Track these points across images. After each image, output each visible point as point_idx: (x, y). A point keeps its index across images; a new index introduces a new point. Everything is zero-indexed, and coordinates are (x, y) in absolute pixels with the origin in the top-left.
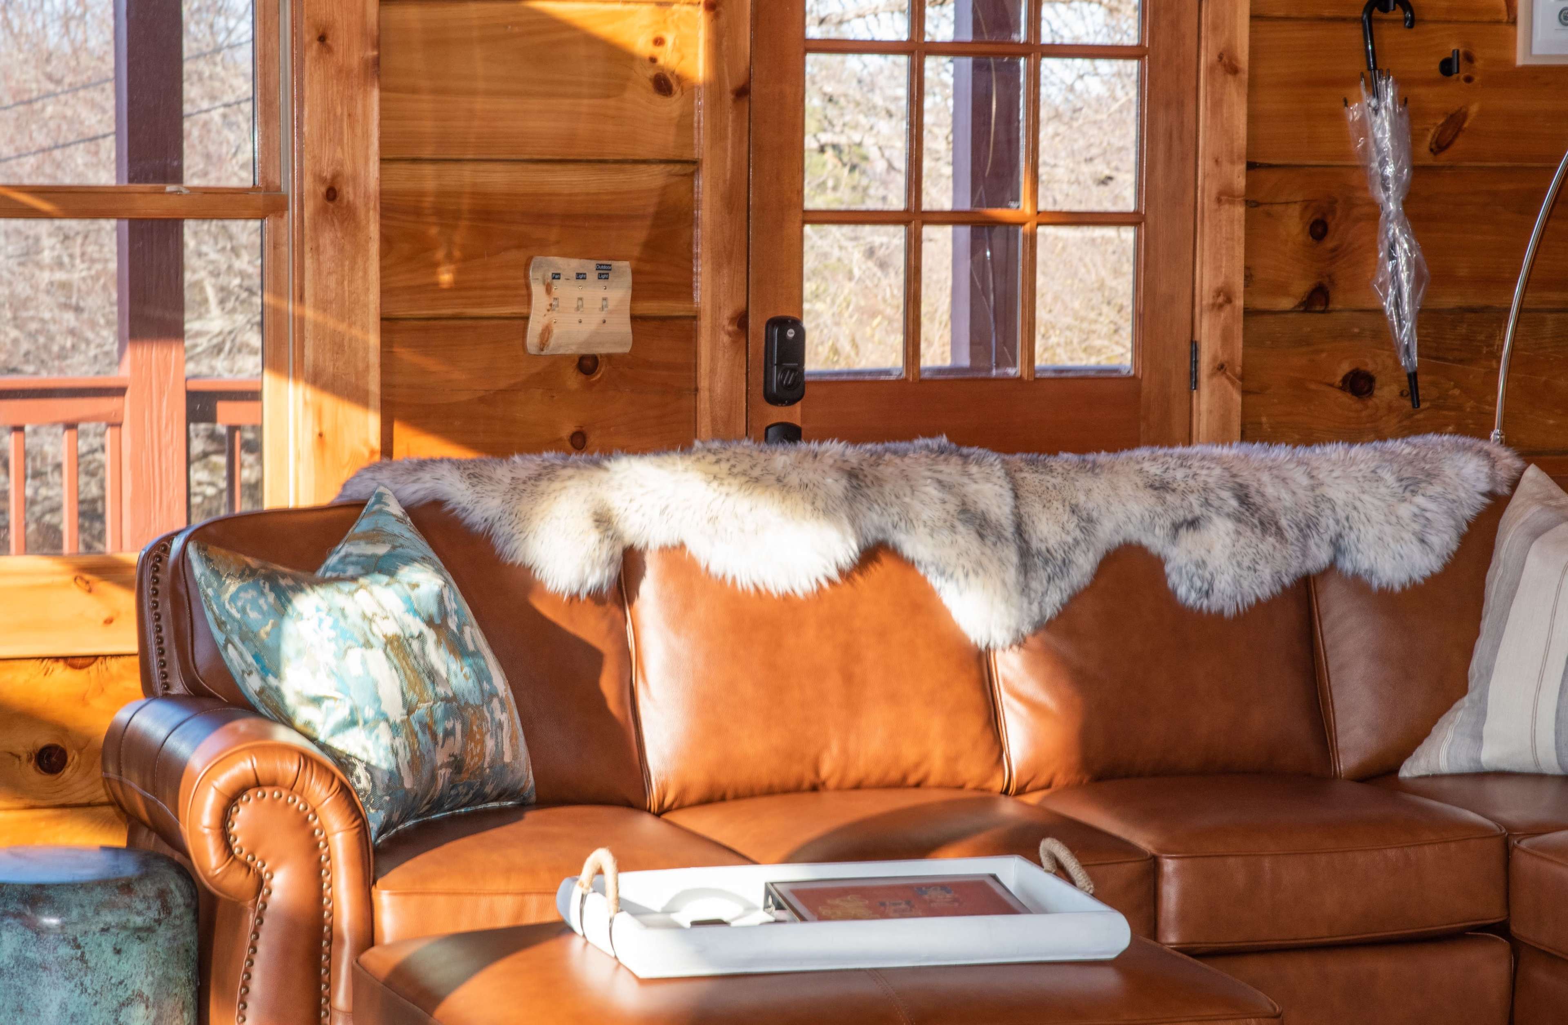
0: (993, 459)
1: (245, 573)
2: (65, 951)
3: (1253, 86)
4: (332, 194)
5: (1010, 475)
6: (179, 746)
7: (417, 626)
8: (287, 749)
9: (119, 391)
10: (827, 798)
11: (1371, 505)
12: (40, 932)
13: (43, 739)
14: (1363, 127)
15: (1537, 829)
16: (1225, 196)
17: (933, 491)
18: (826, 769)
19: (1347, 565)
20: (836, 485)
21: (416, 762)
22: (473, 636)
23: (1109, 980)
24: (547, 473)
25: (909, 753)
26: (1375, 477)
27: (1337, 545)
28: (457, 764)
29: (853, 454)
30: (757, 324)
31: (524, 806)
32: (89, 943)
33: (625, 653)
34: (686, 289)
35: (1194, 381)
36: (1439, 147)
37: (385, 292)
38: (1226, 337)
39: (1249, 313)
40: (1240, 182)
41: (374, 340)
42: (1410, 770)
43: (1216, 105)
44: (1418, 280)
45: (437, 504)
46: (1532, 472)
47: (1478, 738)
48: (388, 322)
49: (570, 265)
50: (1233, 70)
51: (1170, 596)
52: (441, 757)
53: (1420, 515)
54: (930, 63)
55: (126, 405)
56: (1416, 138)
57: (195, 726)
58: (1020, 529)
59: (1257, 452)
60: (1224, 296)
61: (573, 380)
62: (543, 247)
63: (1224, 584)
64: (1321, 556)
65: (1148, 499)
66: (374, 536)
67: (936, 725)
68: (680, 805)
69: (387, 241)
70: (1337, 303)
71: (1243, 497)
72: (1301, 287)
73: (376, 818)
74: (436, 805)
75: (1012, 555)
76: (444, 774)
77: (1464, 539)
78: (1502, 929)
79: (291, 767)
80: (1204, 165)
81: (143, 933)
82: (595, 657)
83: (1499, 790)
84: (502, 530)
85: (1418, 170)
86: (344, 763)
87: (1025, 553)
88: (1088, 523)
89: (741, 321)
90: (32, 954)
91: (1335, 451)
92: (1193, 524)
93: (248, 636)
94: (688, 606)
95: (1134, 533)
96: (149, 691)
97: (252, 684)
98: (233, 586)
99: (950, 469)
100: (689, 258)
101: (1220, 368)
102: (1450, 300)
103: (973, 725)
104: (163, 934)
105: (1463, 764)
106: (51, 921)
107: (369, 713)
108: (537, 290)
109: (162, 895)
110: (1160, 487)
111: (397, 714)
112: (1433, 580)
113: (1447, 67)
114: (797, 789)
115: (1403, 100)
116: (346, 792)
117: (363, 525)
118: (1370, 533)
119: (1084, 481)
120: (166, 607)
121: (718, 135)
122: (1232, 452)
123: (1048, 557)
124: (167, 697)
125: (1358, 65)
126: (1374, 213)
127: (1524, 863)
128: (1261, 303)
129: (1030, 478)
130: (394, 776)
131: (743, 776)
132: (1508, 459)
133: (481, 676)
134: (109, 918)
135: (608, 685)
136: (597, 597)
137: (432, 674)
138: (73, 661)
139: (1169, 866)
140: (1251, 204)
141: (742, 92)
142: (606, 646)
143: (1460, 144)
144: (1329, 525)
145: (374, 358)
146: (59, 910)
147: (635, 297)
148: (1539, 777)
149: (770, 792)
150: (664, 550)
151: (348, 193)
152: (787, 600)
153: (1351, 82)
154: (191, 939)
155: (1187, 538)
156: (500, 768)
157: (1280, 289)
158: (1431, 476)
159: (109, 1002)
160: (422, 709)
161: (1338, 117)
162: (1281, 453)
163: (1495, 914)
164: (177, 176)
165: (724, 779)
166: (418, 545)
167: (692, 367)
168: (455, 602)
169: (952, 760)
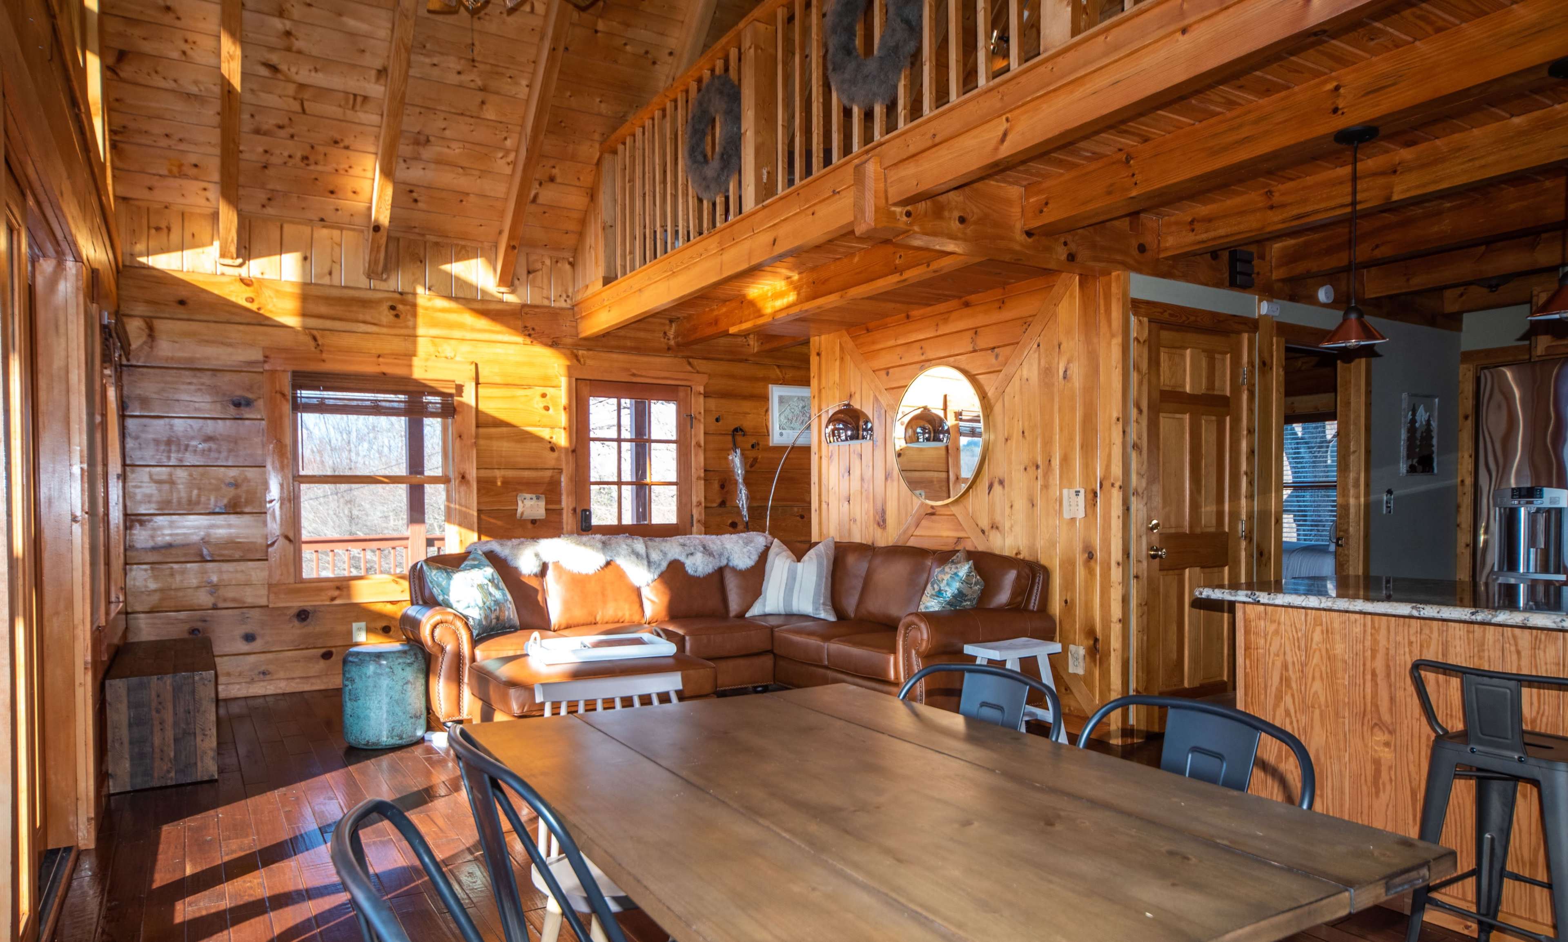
0: (641, 539)
1: (438, 568)
2: (388, 670)
3: (705, 450)
4: (463, 477)
5: (645, 542)
6: (419, 616)
7: (486, 582)
8: (450, 613)
9: (407, 539)
10: (598, 626)
11: (736, 548)
12: (380, 665)
13: (384, 624)
14: (733, 460)
15: (778, 626)
16: (699, 478)
17: (624, 546)
18: (598, 618)
19: (731, 564)
20: (600, 545)
21: (486, 617)
22: (502, 584)
23: (671, 661)
24: (522, 543)
25: (620, 614)
26: (737, 542)
27: (728, 560)
28: (498, 618)
29: (604, 538)
30: (579, 511)
31: (516, 630)
32: (395, 667)
33: (544, 590)
34: (560, 502)
35: (692, 525)
36: (752, 466)
37: (478, 503)
38: (700, 514)
39: (706, 507)
40: (702, 475)
41: (475, 514)
42: (747, 615)
43: (696, 455)
44: (747, 499)
45: (492, 552)
46: (776, 540)
47: (764, 606)
48: (479, 511)
49: (528, 496)
50: (700, 446)
51: (686, 572)
52: (493, 616)
53: (749, 551)
54: (623, 444)
55: (409, 542)
56: (746, 464)
57: (424, 610)
58: (648, 556)
59: (708, 537)
60: (699, 503)
61: (530, 526)
62: (521, 491)
63: (700, 569)
64: (724, 562)
65: (680, 548)
66: (474, 559)
67: (627, 607)
68: (559, 629)
69: (479, 490)
70: (728, 504)
71: (704, 548)
72: (719, 501)
73: (475, 633)
74: (492, 630)
75: (645, 562)
76: (494, 621)
77: (760, 557)
78: (771, 651)
79: (451, 618)
80: (693, 470)
81: (410, 664)
82: (536, 591)
83: (770, 618)
84: (509, 558)
85: (747, 472)
86: (466, 617)
87: (649, 562)
88: (665, 554)
89: (574, 510)
90: (378, 671)
91: (727, 536)
92: (692, 554)
93: (439, 585)
94: (560, 577)
95: (677, 557)
96: (412, 604)
97: (440, 598)
98: (434, 572)
99: (629, 541)
100: (560, 494)
101: (699, 521)
102: (755, 505)
103: (636, 606)
104: (416, 665)
105: (761, 613)
106: (384, 662)
107: (473, 604)
108: (520, 503)
109: (415, 654)
110: (683, 545)
111: (481, 605)
112: (752, 567)
113: (753, 446)
114: (591, 624)
115: (742, 454)
116: (466, 624)
117: (471, 556)
118: (736, 556)
119: (664, 544)
120: (417, 582)
121: (567, 463)
122: (703, 536)
123: (655, 563)
124: (417, 604)
125: (731, 445)
126: (736, 482)
127: (776, 634)
128: (709, 505)
129: (650, 543)
130: (480, 621)
131: (575, 622)
132: (770, 538)
133: (504, 595)
134: (400, 661)
135: (540, 598)
136: (536, 575)
137: (490, 594)
138: (392, 603)
139: (687, 638)
140: (705, 480)
141: (574, 451)
142: (539, 588)
143: (757, 465)
144: (726, 554)
145: (475, 520)
146: (386, 659)
147: (547, 504)
148: (779, 615)
149: (583, 625)
150: (554, 563)
151: (467, 476)
152: (587, 575)
153: (729, 450)
154: (424, 666)
155: (690, 557)
156: (509, 619)
157: (713, 501)
158: (751, 542)
159: (401, 683)
160: (488, 603)
161: (727, 459)
162: (714, 537)
163: (769, 648)
164: (422, 473)
165: (571, 622)
166: (487, 562)
167: (561, 522)
168: (496, 575)
169: (631, 615)
